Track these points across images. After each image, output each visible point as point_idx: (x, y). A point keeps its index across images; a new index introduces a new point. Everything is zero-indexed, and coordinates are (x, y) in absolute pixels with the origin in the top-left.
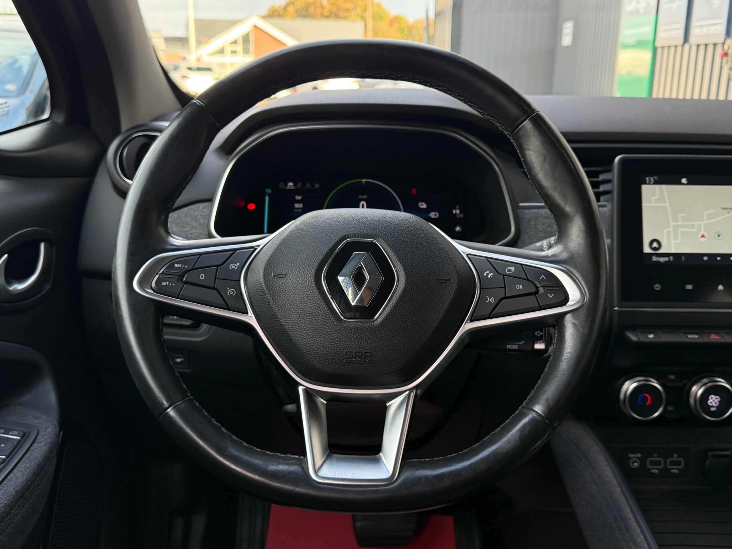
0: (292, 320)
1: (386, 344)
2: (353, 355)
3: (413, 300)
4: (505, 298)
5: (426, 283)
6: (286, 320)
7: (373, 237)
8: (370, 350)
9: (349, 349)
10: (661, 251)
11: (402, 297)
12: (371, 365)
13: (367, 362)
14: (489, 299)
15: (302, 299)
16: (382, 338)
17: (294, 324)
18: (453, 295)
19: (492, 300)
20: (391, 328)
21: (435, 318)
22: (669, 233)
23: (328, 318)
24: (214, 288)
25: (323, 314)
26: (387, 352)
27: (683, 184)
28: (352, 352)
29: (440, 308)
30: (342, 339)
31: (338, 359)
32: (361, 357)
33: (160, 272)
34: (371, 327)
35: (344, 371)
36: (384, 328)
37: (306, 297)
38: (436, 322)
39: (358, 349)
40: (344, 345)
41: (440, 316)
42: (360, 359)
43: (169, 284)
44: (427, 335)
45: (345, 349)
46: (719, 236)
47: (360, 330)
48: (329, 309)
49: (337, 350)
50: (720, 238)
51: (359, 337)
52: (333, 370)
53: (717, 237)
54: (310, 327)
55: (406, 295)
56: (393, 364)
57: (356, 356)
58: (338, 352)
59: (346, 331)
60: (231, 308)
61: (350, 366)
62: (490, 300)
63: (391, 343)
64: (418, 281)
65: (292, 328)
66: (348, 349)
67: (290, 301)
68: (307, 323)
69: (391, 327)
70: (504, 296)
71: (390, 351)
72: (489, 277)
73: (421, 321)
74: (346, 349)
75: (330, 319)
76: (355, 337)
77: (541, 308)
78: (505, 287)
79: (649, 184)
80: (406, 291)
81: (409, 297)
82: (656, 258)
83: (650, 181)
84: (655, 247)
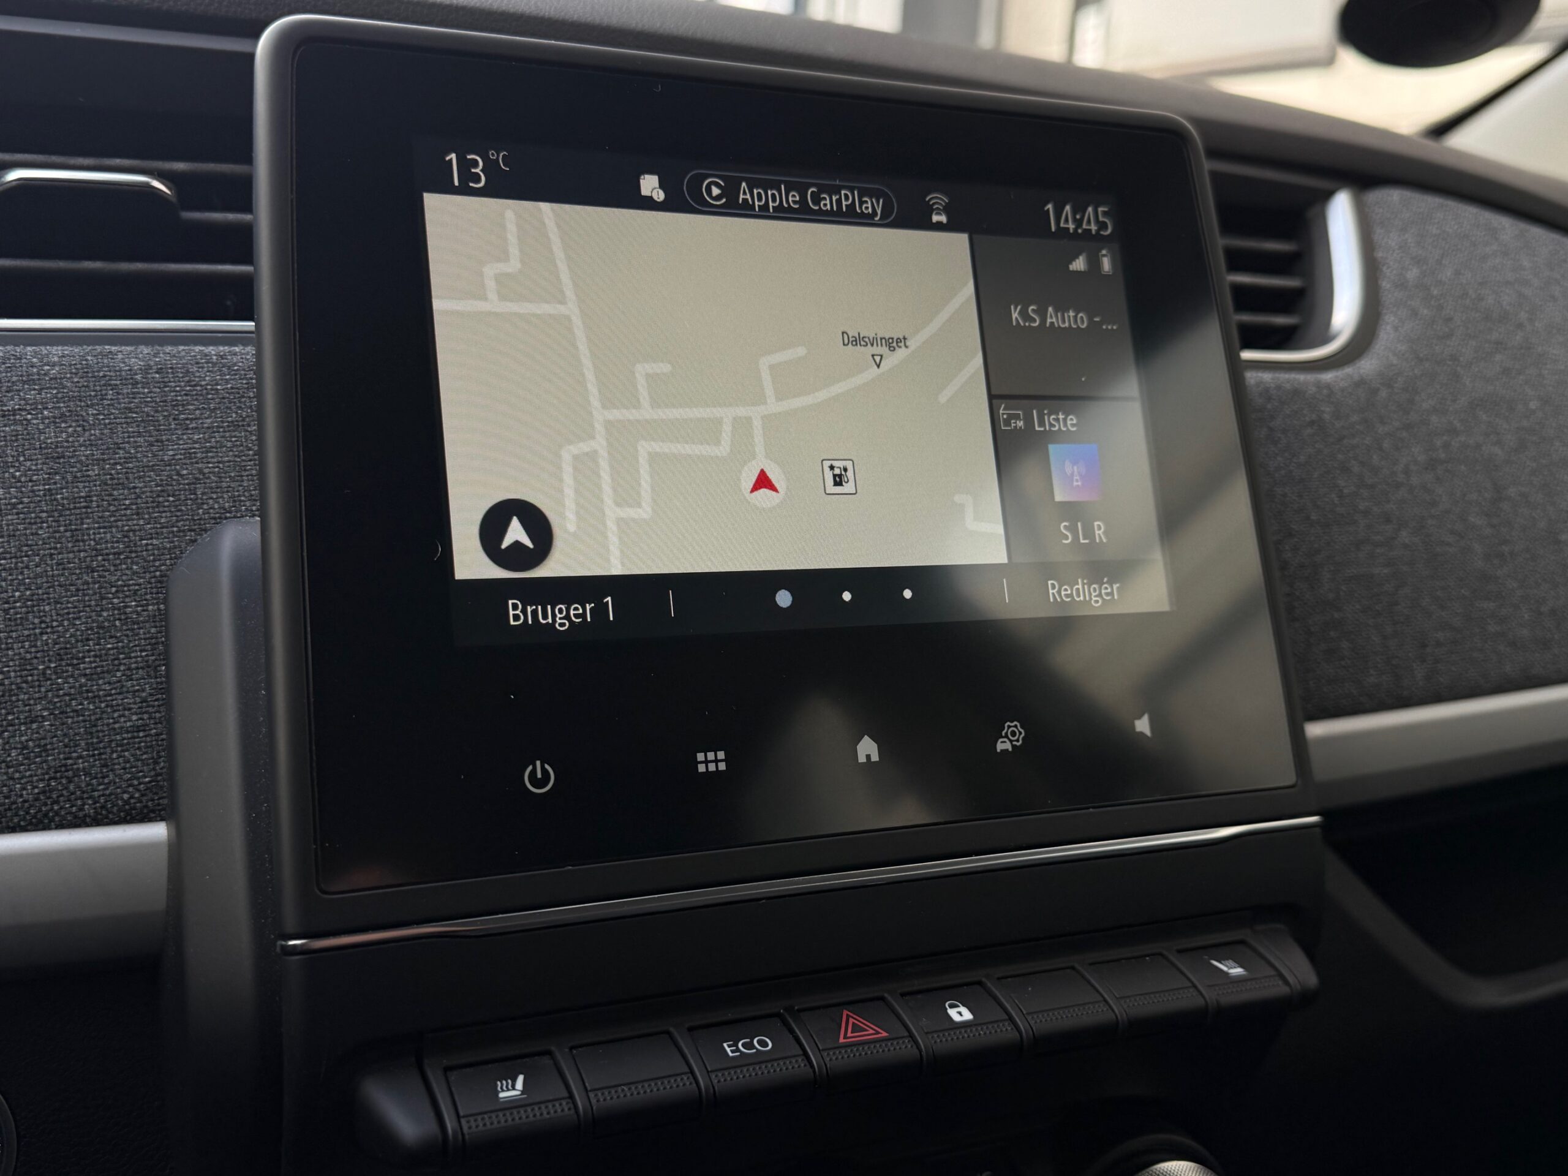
10: (550, 568)
22: (586, 464)
27: (648, 204)
46: (838, 481)
50: (848, 488)
53: (831, 488)
79: (465, 190)
82: (524, 611)
83: (467, 176)
84: (517, 544)
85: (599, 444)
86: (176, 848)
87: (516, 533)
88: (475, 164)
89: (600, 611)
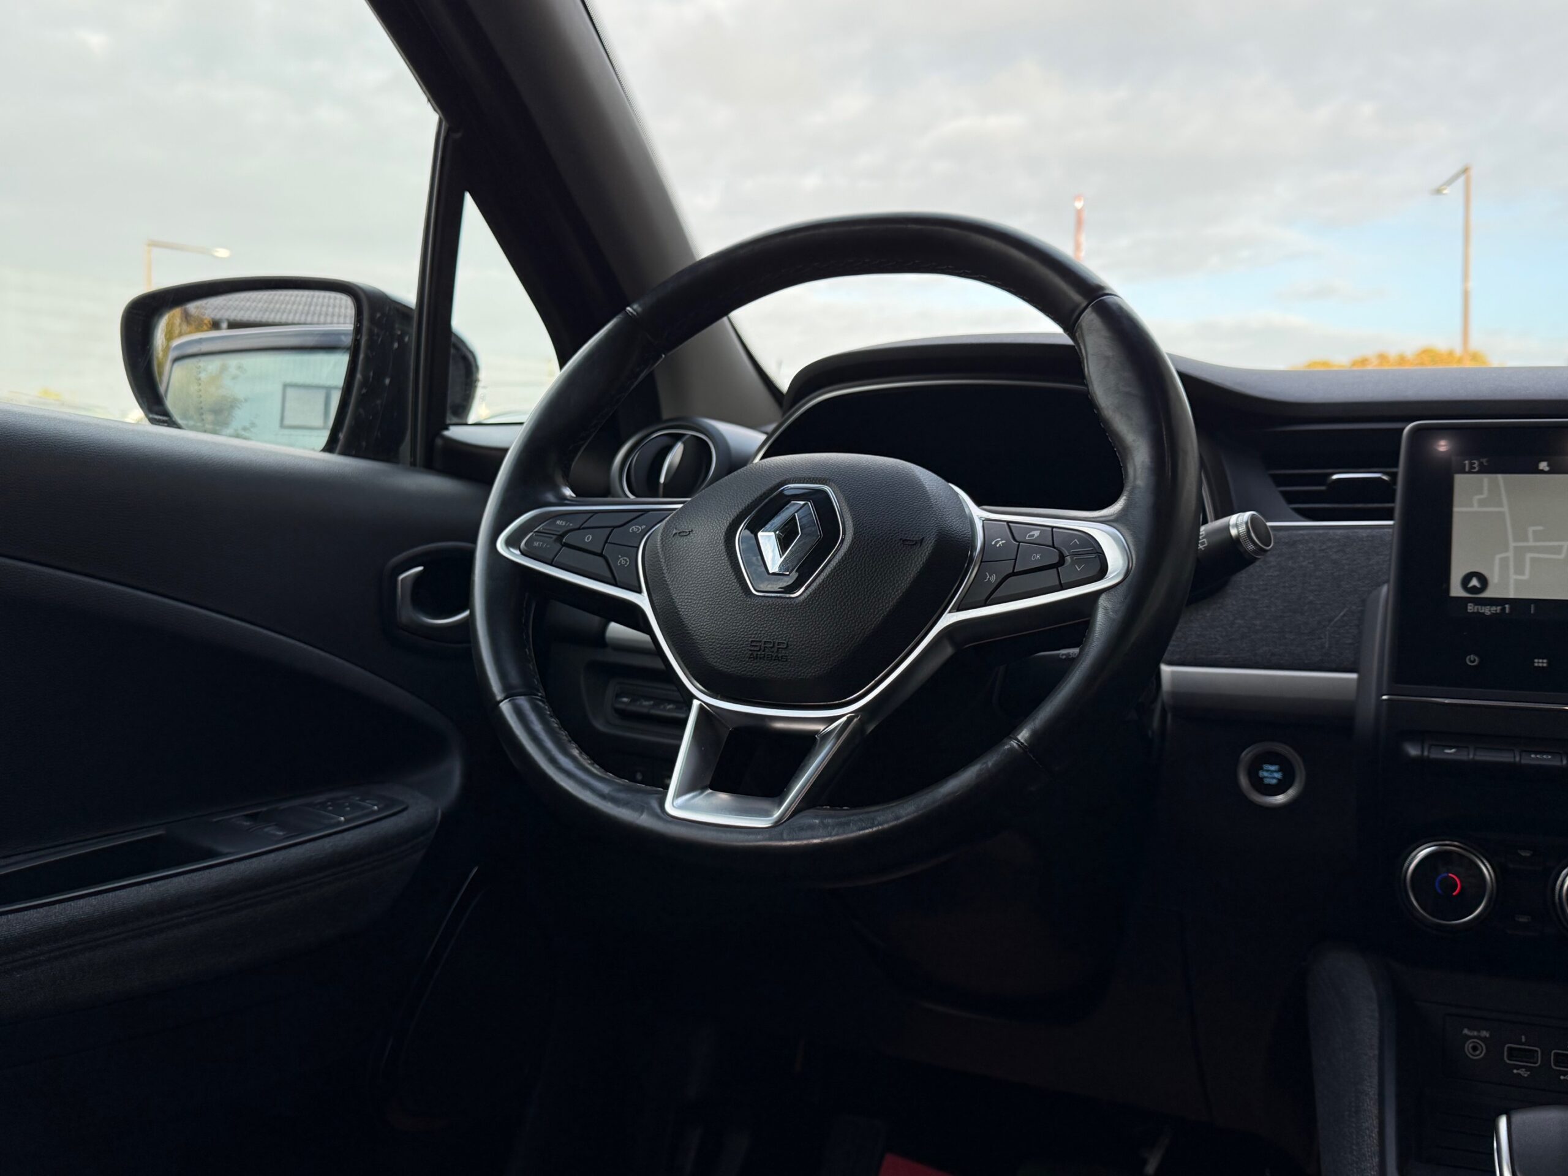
0: (687, 594)
1: (810, 631)
2: (760, 646)
3: (859, 568)
4: (1014, 574)
5: (884, 544)
6: (679, 594)
7: (824, 482)
8: (785, 640)
9: (756, 636)
10: (1486, 594)
11: (843, 561)
12: (786, 663)
13: (780, 658)
14: (988, 577)
15: (704, 565)
16: (804, 623)
17: (689, 601)
18: (923, 563)
19: (993, 579)
20: (820, 608)
21: (890, 596)
22: (1504, 562)
23: (734, 590)
24: (601, 555)
25: (728, 585)
26: (811, 643)
27: (1542, 472)
28: (760, 641)
29: (900, 582)
30: (748, 621)
31: (740, 652)
32: (773, 649)
33: (536, 530)
34: (791, 604)
35: (747, 672)
36: (809, 606)
37: (709, 562)
38: (891, 604)
39: (768, 637)
40: (750, 631)
41: (899, 595)
42: (770, 653)
43: (542, 545)
44: (875, 622)
45: (750, 637)
47: (774, 608)
48: (736, 577)
49: (739, 637)
51: (772, 619)
52: (733, 669)
54: (708, 604)
55: (849, 559)
56: (818, 664)
57: (765, 647)
58: (741, 640)
59: (755, 610)
60: (619, 584)
61: (756, 663)
62: (989, 579)
63: (818, 630)
64: (871, 541)
65: (685, 607)
66: (754, 638)
67: (689, 568)
68: (705, 599)
69: (819, 606)
70: (1011, 571)
71: (815, 643)
72: (998, 546)
73: (868, 601)
74: (753, 636)
75: (736, 592)
76: (766, 619)
77: (1062, 587)
78: (1016, 560)
79: (1470, 472)
80: (851, 554)
81: (854, 563)
82: (1474, 608)
83: (1472, 467)
84: (1474, 587)
85: (1510, 554)
86: (1359, 680)
87: (1474, 582)
88: (1475, 463)
89: (1504, 609)
